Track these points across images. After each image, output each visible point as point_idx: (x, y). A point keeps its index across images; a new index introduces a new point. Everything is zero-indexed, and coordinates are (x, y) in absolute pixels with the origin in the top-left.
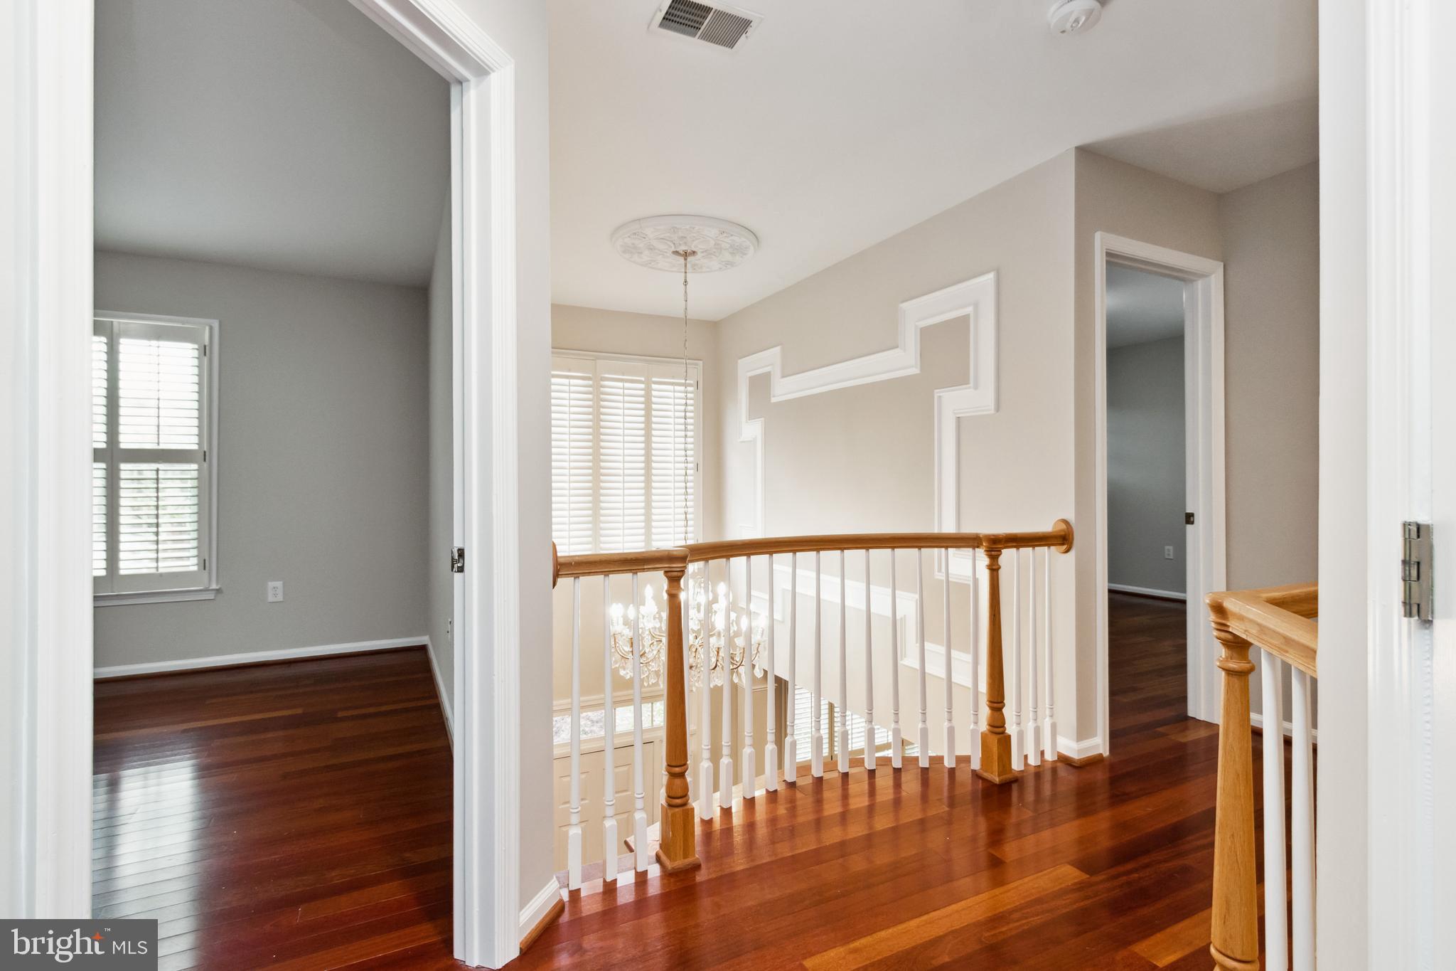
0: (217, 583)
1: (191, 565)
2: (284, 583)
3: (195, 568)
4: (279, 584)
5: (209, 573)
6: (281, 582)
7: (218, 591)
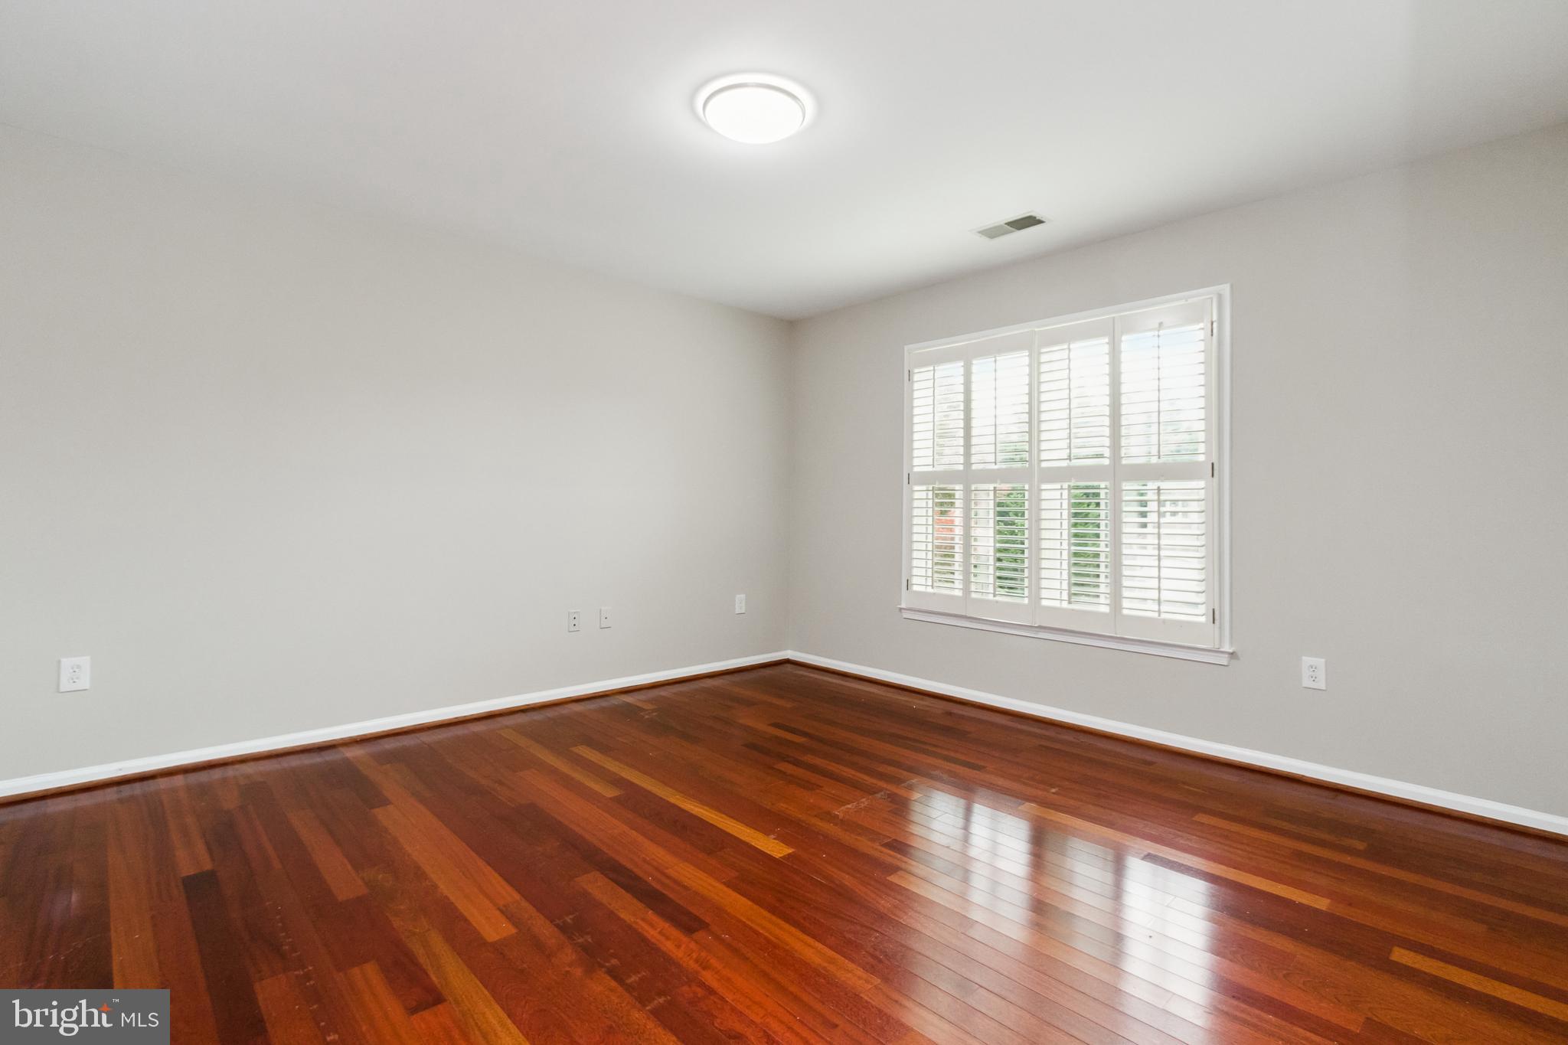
0: (1231, 643)
1: (1199, 616)
2: (1326, 662)
3: (1203, 619)
4: (1320, 662)
5: (1220, 628)
6: (1323, 660)
7: (1232, 655)
